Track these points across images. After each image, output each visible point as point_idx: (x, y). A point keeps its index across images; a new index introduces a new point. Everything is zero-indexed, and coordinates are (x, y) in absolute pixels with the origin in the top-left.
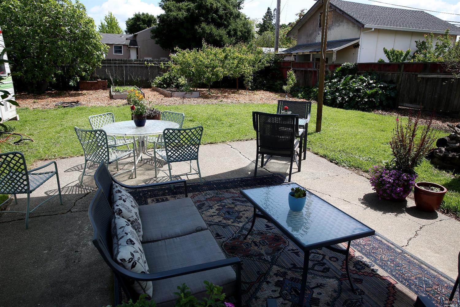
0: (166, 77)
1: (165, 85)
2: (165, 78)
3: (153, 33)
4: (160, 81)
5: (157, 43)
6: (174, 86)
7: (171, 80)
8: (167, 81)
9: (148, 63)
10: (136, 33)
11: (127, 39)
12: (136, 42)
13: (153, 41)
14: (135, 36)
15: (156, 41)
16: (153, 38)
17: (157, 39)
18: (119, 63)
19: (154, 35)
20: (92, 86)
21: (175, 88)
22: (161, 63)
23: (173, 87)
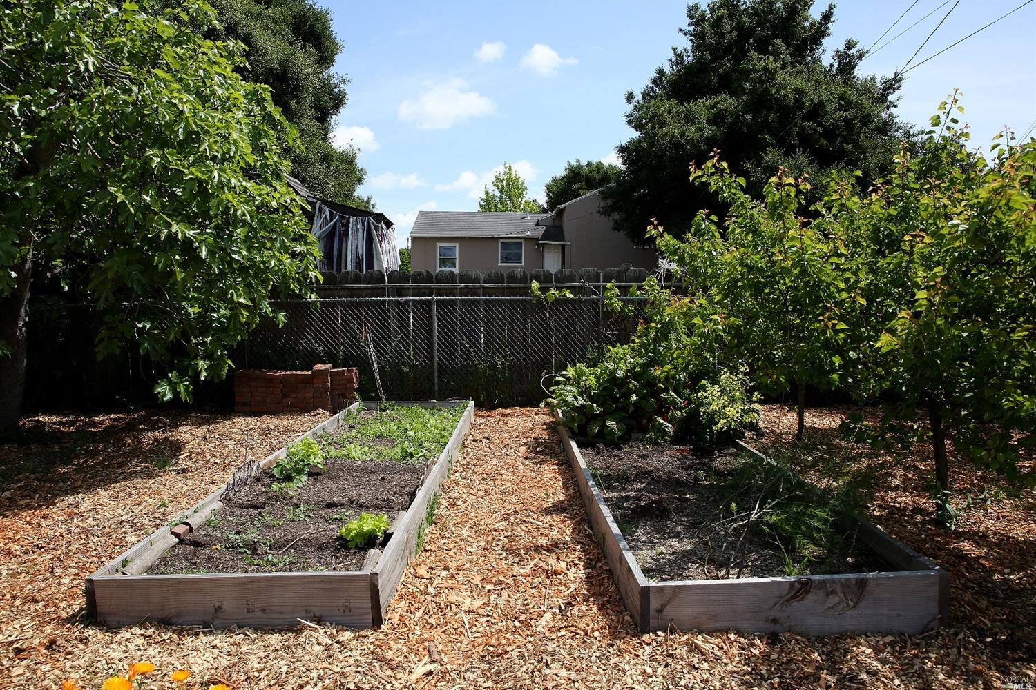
0: (620, 374)
1: (609, 423)
2: (613, 380)
3: (605, 198)
4: (584, 392)
5: (618, 227)
6: (670, 429)
7: (650, 387)
8: (627, 395)
9: (544, 290)
10: (561, 206)
11: (537, 224)
12: (562, 231)
13: (607, 222)
14: (561, 212)
15: (616, 222)
16: (605, 212)
17: (616, 216)
18: (418, 288)
19: (609, 202)
20: (285, 395)
21: (676, 440)
22: (605, 288)
23: (661, 431)
